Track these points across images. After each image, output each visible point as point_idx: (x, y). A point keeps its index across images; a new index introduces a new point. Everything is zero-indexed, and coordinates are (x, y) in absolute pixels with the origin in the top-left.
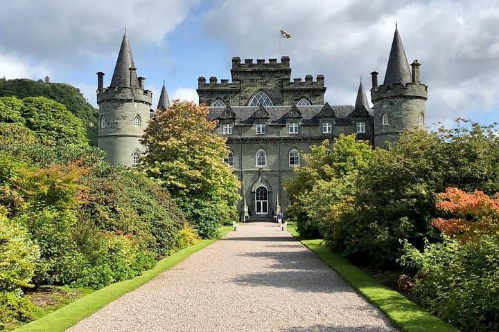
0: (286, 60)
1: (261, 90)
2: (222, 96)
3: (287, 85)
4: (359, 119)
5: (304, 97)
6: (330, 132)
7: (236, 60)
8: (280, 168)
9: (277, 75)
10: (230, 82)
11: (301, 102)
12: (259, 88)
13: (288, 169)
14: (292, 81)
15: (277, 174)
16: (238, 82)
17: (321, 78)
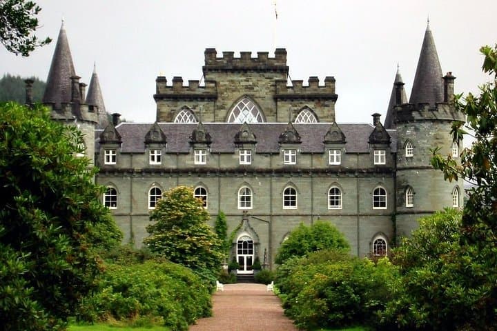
0: (281, 53)
1: (246, 96)
2: (190, 105)
3: (282, 90)
4: (378, 146)
5: (306, 107)
6: (339, 163)
7: (210, 53)
8: (271, 211)
9: (267, 75)
10: (202, 84)
11: (303, 114)
12: (242, 94)
13: (281, 213)
14: (290, 84)
15: (267, 219)
16: (213, 85)
17: (330, 80)
